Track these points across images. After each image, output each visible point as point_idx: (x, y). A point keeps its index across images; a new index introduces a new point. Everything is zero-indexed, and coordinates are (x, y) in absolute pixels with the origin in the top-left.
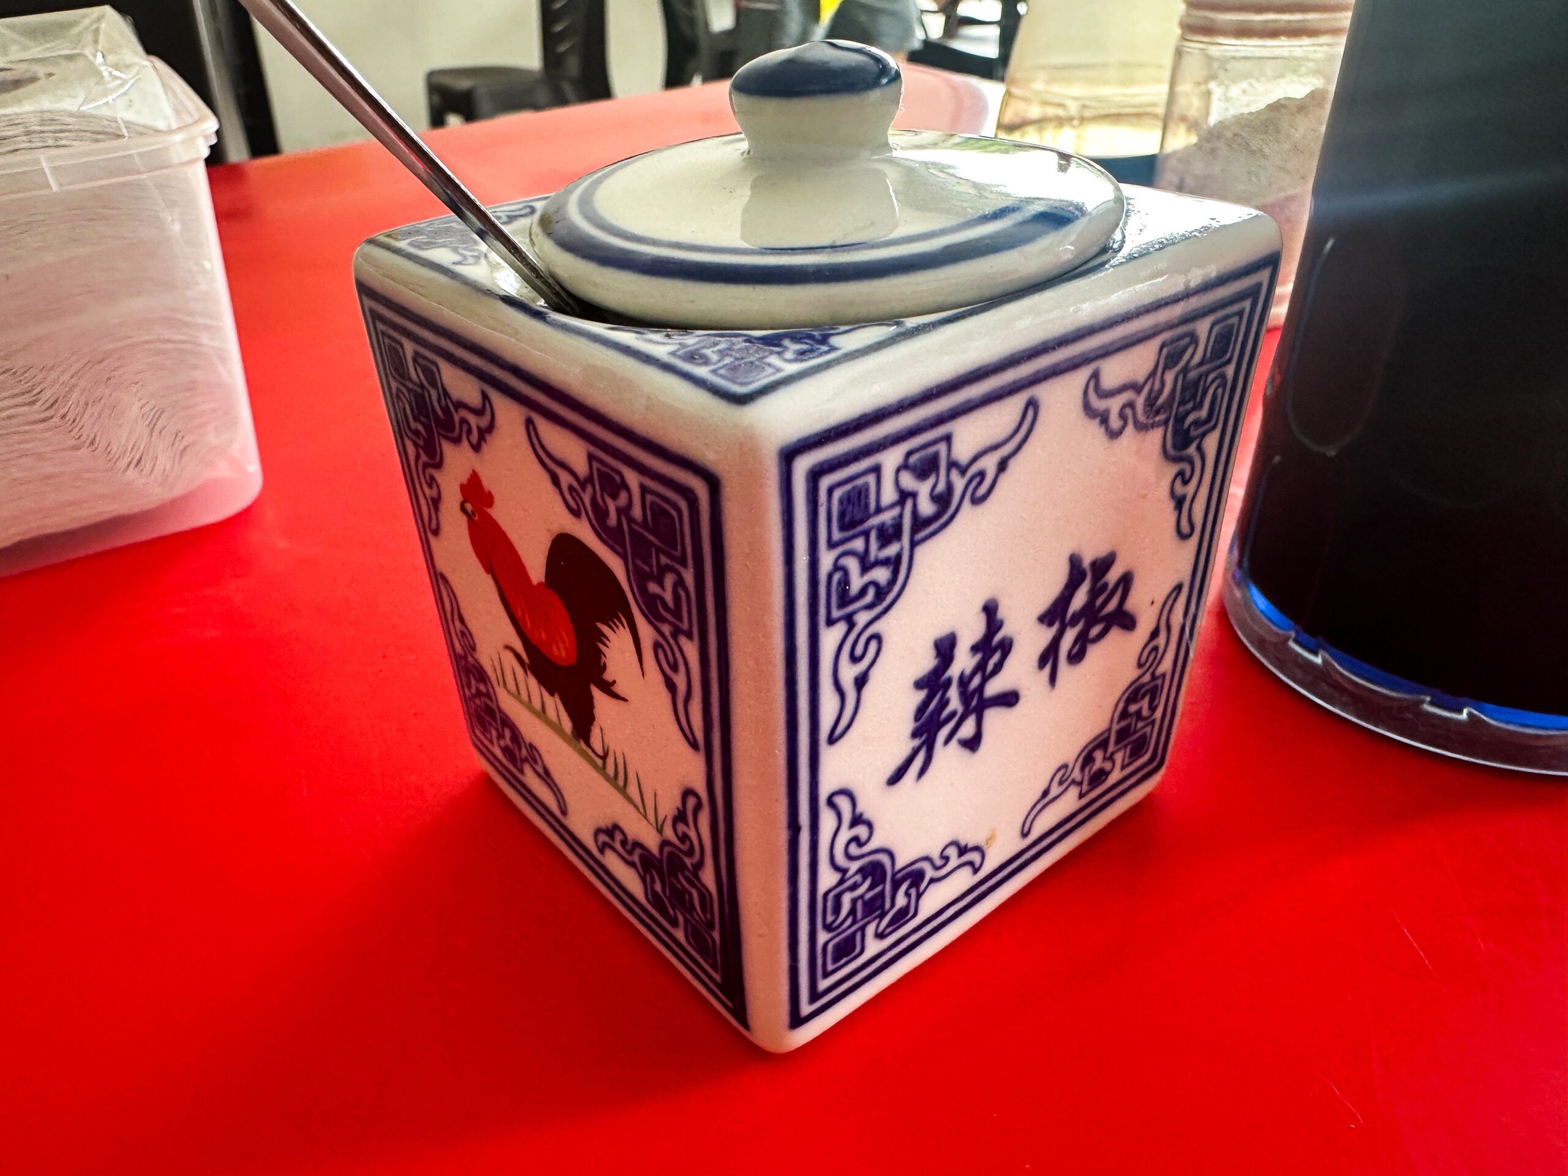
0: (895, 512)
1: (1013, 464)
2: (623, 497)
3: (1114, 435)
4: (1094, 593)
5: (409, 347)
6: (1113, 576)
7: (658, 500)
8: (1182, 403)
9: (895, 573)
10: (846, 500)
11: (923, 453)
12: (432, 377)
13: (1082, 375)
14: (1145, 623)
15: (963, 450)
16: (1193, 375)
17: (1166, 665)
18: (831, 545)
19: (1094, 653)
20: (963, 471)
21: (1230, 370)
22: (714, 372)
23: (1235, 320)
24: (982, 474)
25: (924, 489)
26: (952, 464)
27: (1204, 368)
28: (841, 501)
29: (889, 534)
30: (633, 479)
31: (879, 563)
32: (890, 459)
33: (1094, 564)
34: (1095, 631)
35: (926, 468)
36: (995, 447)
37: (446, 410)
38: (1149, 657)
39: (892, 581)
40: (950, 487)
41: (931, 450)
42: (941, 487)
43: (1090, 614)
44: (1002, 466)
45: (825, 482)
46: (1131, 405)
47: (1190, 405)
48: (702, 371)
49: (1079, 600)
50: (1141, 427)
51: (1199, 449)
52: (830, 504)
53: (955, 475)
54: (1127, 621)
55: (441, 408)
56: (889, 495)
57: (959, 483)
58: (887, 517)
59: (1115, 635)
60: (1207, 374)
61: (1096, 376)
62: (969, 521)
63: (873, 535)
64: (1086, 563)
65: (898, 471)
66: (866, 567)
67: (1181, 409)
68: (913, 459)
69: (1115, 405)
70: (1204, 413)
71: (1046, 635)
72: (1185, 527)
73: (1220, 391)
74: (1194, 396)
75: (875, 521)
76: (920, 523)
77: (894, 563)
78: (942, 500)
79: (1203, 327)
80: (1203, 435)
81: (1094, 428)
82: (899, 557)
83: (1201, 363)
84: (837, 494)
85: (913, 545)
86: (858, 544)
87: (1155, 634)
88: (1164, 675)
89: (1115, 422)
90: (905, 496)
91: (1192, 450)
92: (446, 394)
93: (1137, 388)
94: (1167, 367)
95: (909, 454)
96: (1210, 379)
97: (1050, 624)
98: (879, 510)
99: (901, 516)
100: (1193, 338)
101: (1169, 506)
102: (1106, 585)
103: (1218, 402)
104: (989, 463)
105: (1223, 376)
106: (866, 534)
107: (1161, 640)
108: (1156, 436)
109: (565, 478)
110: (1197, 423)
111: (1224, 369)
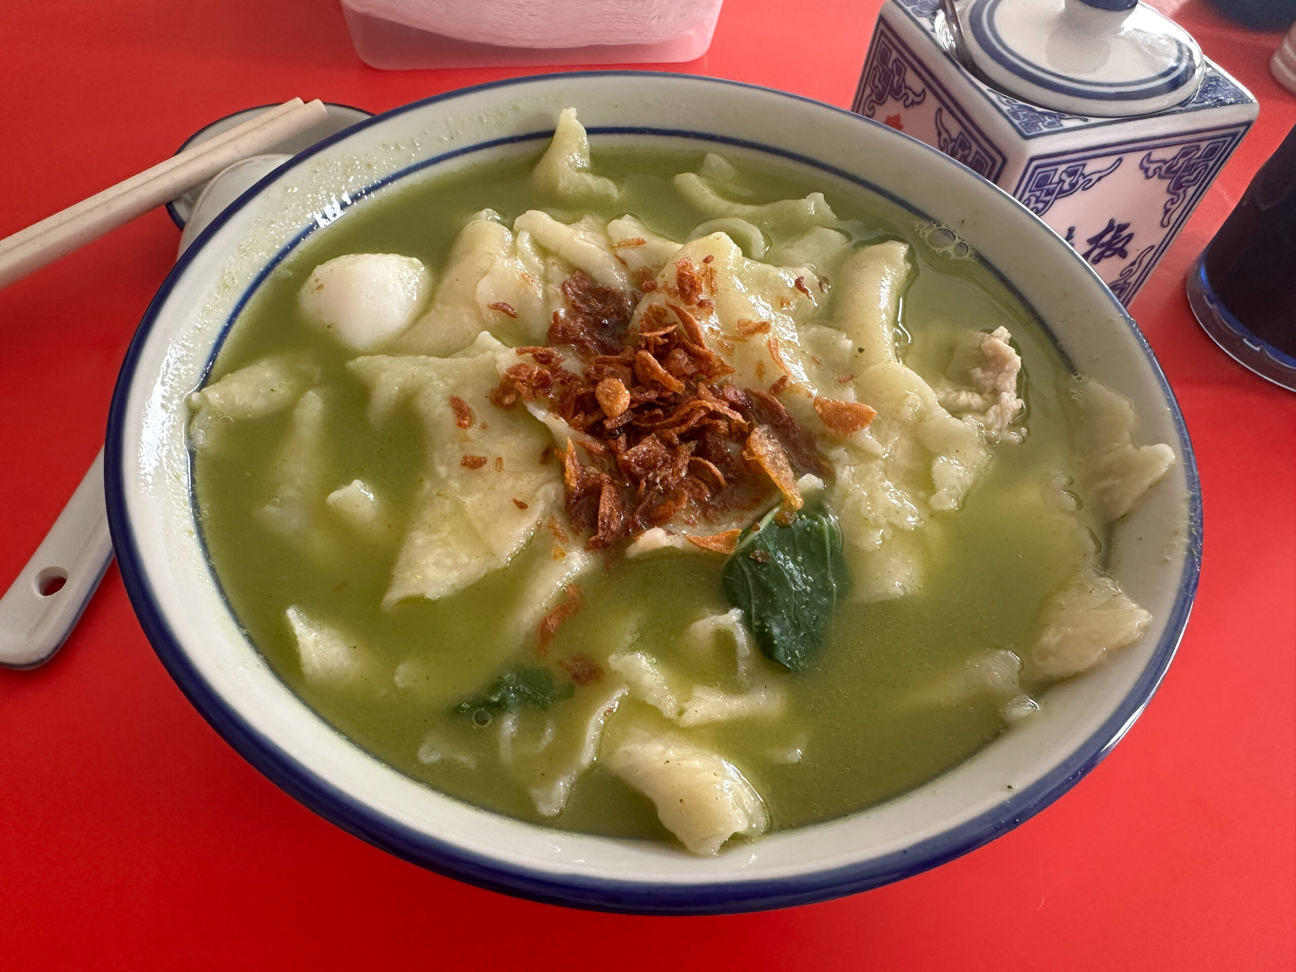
0: (1055, 185)
1: (1103, 180)
2: (967, 152)
3: (1148, 177)
4: (1114, 238)
5: (895, 55)
6: (1125, 233)
7: (980, 158)
8: (1183, 172)
9: (1045, 207)
10: (1042, 178)
11: (1074, 168)
12: (900, 71)
13: (1144, 153)
14: (1131, 258)
15: (1087, 171)
16: (1192, 162)
17: (1133, 280)
18: (1030, 191)
19: (1104, 262)
20: (1084, 177)
21: (1211, 164)
22: (1020, 123)
23: (1221, 144)
24: (1090, 180)
25: (1068, 180)
26: (1082, 174)
27: (1198, 160)
28: (1040, 178)
29: (1049, 193)
30: (975, 148)
31: (1042, 201)
32: (1063, 168)
33: (1119, 226)
34: (1109, 253)
35: (1072, 173)
36: (1099, 172)
37: (899, 87)
38: (1126, 273)
39: (1043, 209)
40: (1077, 182)
41: (1077, 168)
42: (1074, 181)
43: (1109, 245)
44: (1099, 179)
45: (1039, 170)
46: (1160, 168)
47: (1187, 173)
48: (1016, 122)
49: (1107, 238)
50: (1161, 177)
51: (1185, 192)
52: (1036, 178)
53: (1081, 179)
54: (1123, 254)
55: (897, 85)
56: (1056, 179)
57: (1081, 181)
58: (1052, 187)
59: (1116, 258)
60: (1199, 163)
61: (1149, 155)
62: (1079, 195)
63: (1045, 191)
64: (1116, 224)
65: (1063, 172)
66: (1037, 202)
67: (1183, 174)
68: (1069, 170)
69: (1153, 166)
70: (1192, 178)
71: (1088, 248)
72: (1165, 222)
73: (1203, 171)
74: (1190, 171)
75: (1047, 187)
76: (1062, 191)
77: (1046, 203)
78: (1073, 186)
79: (1204, 145)
80: (1189, 187)
81: (1141, 174)
82: (1049, 201)
83: (1199, 158)
84: (1041, 175)
85: (1056, 198)
86: (1038, 193)
87: (1133, 264)
88: (1129, 284)
89: (1150, 173)
90: (1061, 181)
91: (1181, 191)
92: (904, 80)
93: (1165, 162)
94: (1182, 157)
95: (1069, 167)
96: (1200, 165)
97: (1091, 244)
98: (1051, 183)
99: (1056, 187)
100: (1198, 148)
101: (1162, 211)
102: (1121, 235)
103: (1201, 174)
104: (1095, 177)
105: (1207, 166)
106: (1042, 191)
107: (1135, 268)
108: (1167, 182)
109: (944, 135)
110: (1188, 181)
111: (1208, 162)
